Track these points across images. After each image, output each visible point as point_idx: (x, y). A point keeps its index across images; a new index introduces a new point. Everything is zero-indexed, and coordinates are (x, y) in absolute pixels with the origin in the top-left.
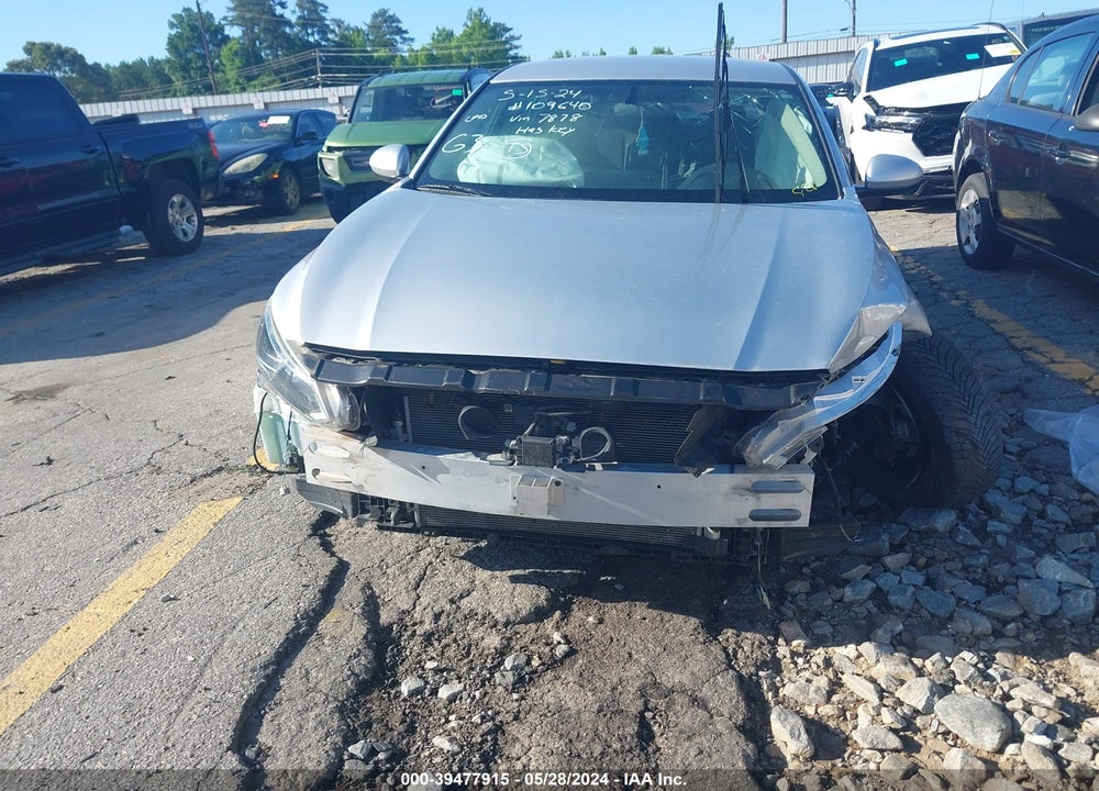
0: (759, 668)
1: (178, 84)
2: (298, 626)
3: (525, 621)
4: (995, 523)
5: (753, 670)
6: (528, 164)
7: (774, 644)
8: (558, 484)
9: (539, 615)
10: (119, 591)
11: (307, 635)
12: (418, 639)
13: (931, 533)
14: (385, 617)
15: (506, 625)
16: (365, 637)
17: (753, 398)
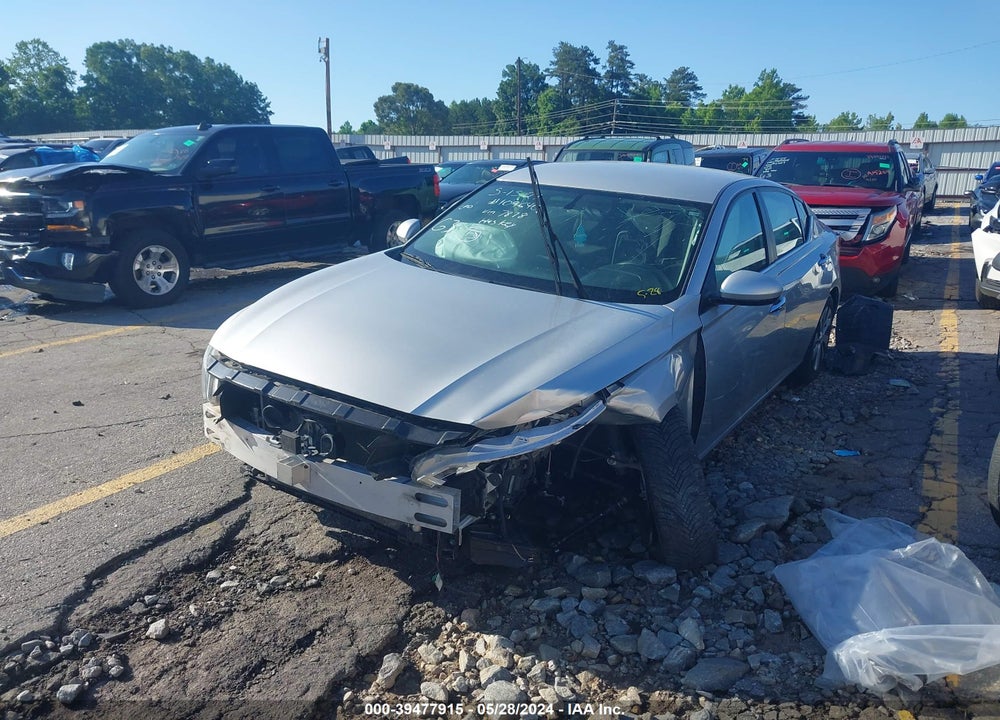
0: (418, 630)
1: (501, 122)
2: (185, 525)
3: (310, 560)
4: (703, 588)
5: (414, 629)
6: (474, 247)
7: (447, 620)
8: (306, 467)
9: (322, 558)
10: (123, 480)
11: (186, 531)
12: (246, 553)
13: (643, 582)
14: (242, 535)
15: (298, 559)
16: (215, 542)
17: (419, 435)
